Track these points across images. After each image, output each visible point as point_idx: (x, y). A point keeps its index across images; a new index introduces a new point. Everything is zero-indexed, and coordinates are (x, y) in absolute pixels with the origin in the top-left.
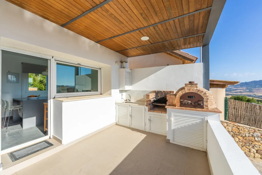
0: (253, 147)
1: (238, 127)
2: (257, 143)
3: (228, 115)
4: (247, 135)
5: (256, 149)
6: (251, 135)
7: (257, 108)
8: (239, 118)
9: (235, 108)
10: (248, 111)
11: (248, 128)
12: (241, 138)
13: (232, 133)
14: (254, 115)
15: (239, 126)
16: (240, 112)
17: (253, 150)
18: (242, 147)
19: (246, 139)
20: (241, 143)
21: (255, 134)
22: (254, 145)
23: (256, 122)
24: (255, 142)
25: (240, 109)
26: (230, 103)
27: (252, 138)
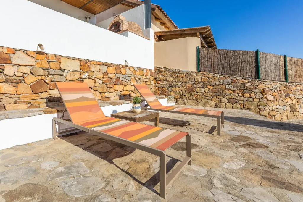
0: (224, 96)
1: (208, 76)
2: (228, 92)
4: (217, 83)
5: (227, 97)
6: (221, 83)
7: (231, 53)
8: (212, 67)
9: (207, 57)
10: (222, 58)
11: (218, 76)
12: (211, 88)
13: (201, 83)
14: (228, 62)
15: (208, 75)
16: (213, 60)
17: (224, 99)
18: (213, 97)
19: (216, 89)
20: (211, 93)
21: (225, 82)
22: (225, 94)
23: (230, 71)
24: (226, 90)
25: (213, 58)
26: (202, 52)
27: (222, 86)
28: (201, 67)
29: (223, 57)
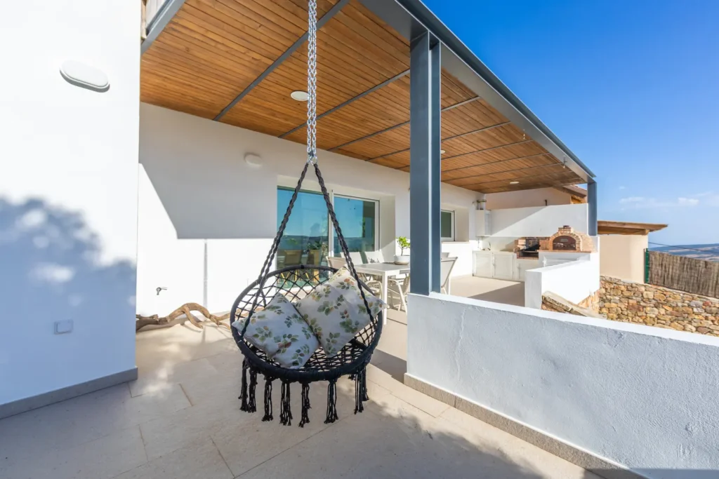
0: (690, 322)
1: (665, 293)
2: (696, 317)
3: (650, 275)
4: (680, 304)
5: (696, 325)
6: (686, 305)
7: (701, 265)
8: (670, 280)
9: (662, 265)
10: (685, 269)
11: (681, 295)
12: (670, 310)
13: (653, 301)
14: (696, 275)
15: (666, 291)
16: (671, 270)
17: (690, 326)
18: (672, 322)
19: (677, 311)
20: (670, 317)
21: (693, 304)
22: (692, 319)
23: (699, 287)
24: (694, 315)
25: (671, 267)
26: (653, 257)
27: (688, 308)
28: (651, 277)
29: (687, 268)
